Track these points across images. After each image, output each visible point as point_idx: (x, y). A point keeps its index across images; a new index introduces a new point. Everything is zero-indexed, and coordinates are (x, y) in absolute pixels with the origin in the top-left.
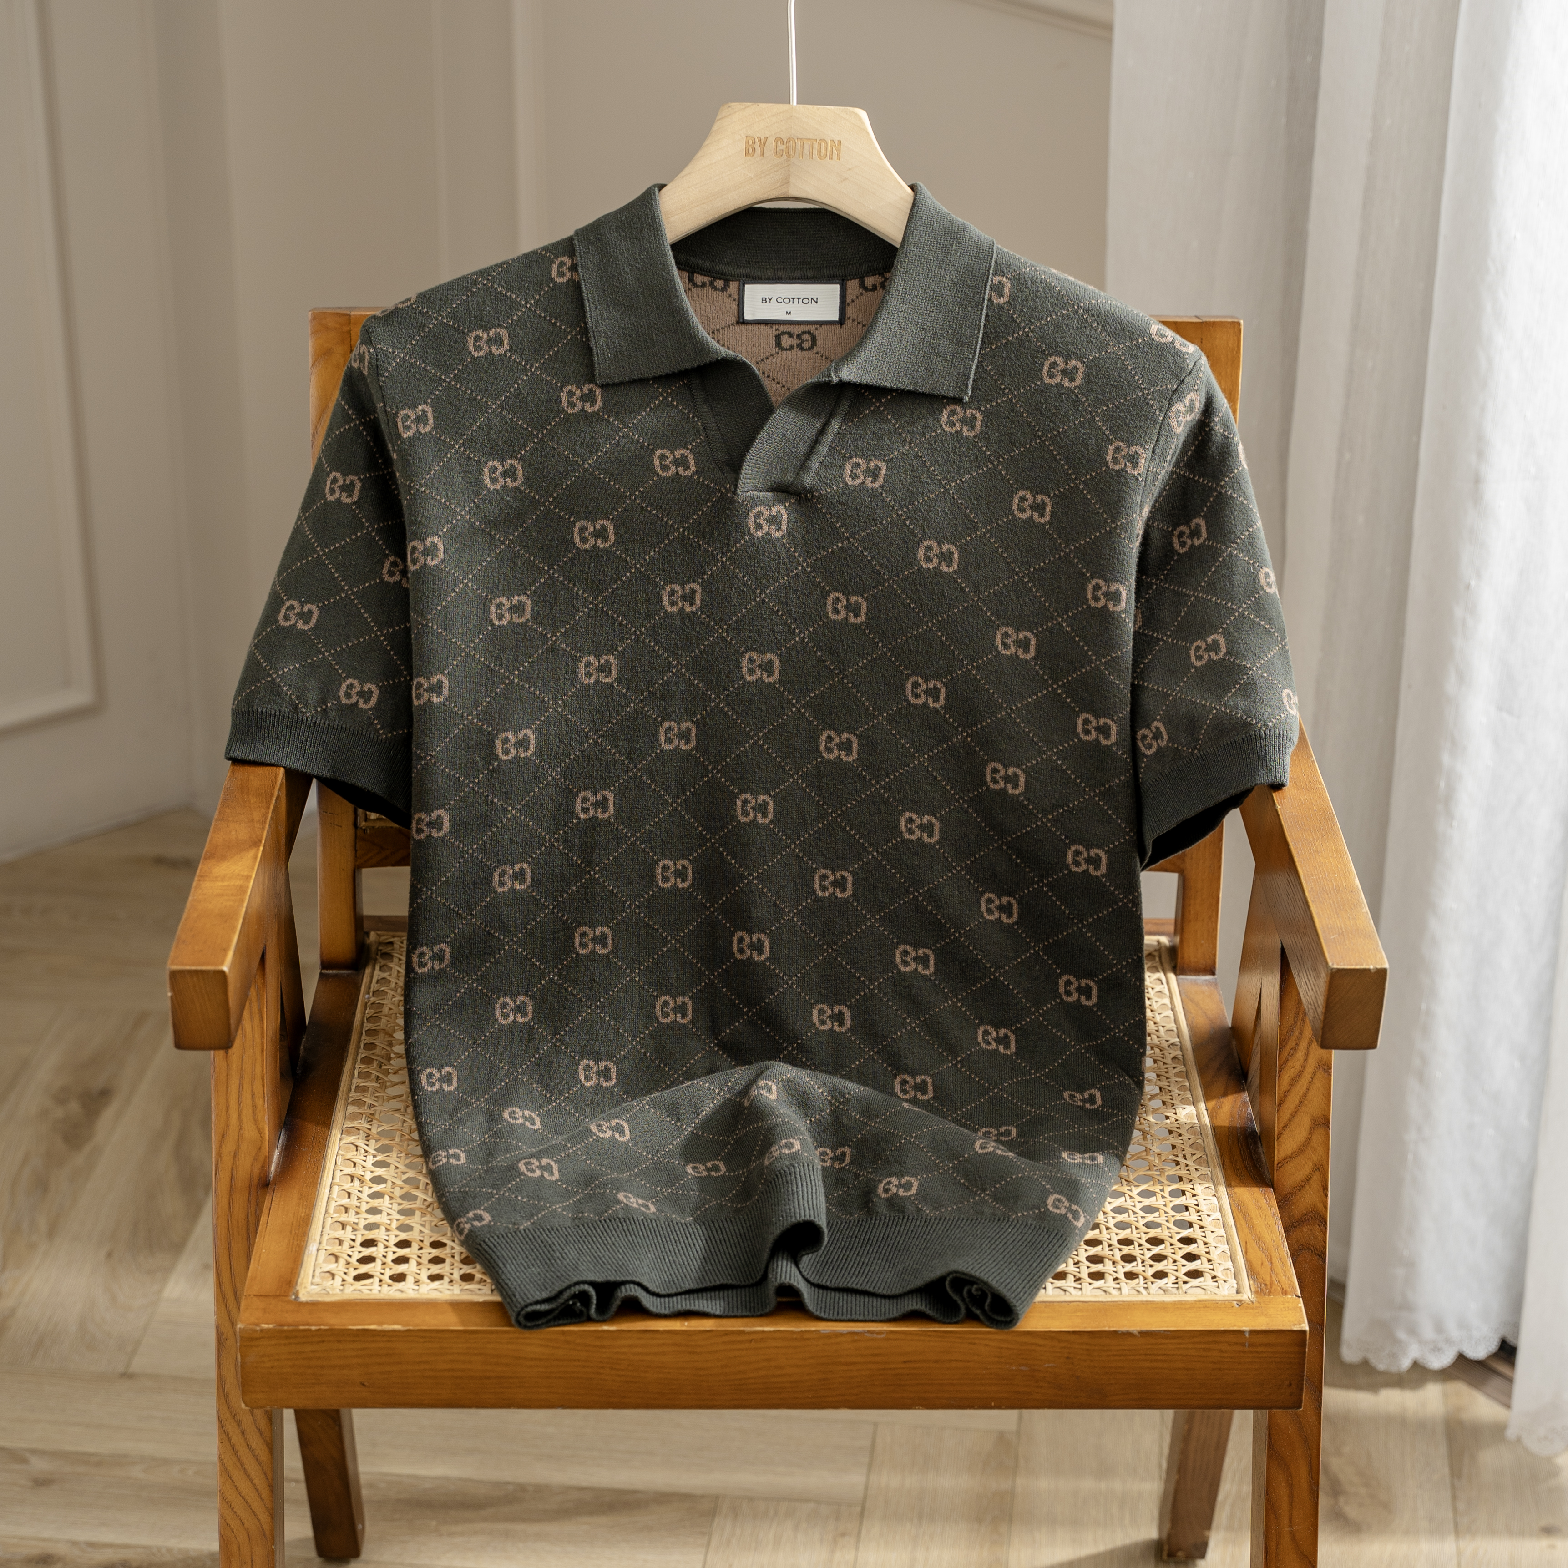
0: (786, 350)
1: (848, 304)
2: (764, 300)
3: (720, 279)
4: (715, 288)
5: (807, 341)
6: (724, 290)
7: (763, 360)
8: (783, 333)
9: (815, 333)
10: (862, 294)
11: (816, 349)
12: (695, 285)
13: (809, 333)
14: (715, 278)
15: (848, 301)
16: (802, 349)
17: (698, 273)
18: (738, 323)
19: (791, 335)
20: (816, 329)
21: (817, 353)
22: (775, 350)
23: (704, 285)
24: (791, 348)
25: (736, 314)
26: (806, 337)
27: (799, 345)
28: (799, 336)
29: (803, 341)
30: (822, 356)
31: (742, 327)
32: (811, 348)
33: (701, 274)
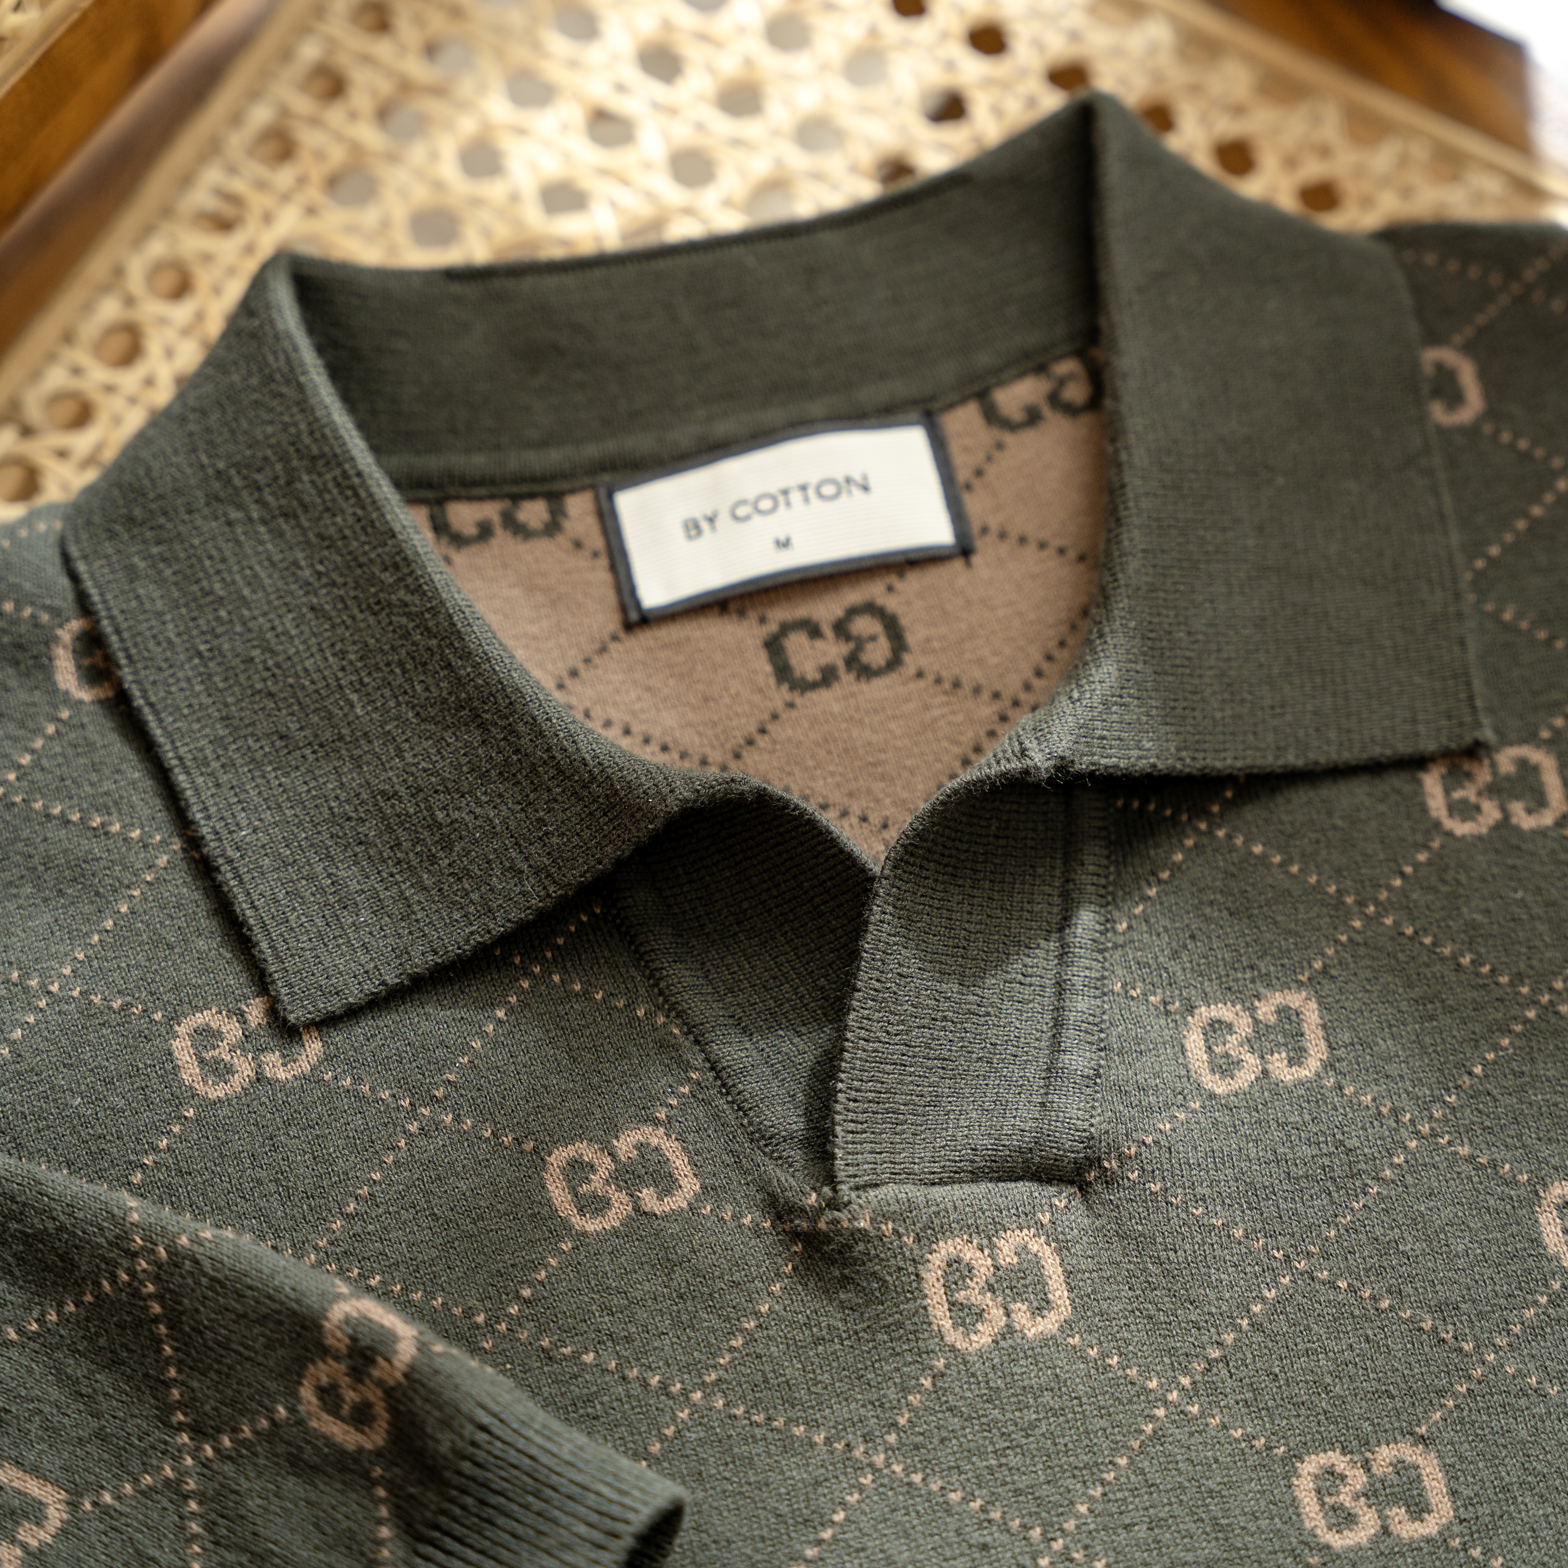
0: (813, 686)
1: (968, 487)
2: (693, 528)
3: (532, 496)
4: (520, 530)
5: (873, 638)
6: (553, 528)
7: (750, 742)
8: (786, 628)
9: (891, 604)
10: (1000, 446)
11: (911, 662)
12: (459, 540)
13: (871, 609)
14: (516, 499)
15: (963, 474)
16: (866, 672)
17: (458, 498)
18: (629, 627)
19: (814, 631)
20: (890, 589)
21: (920, 675)
22: (781, 695)
23: (485, 532)
24: (828, 676)
25: (611, 598)
26: (864, 625)
27: (852, 661)
28: (841, 629)
29: (860, 644)
30: (938, 681)
31: (646, 638)
32: (894, 663)
33: (470, 499)
